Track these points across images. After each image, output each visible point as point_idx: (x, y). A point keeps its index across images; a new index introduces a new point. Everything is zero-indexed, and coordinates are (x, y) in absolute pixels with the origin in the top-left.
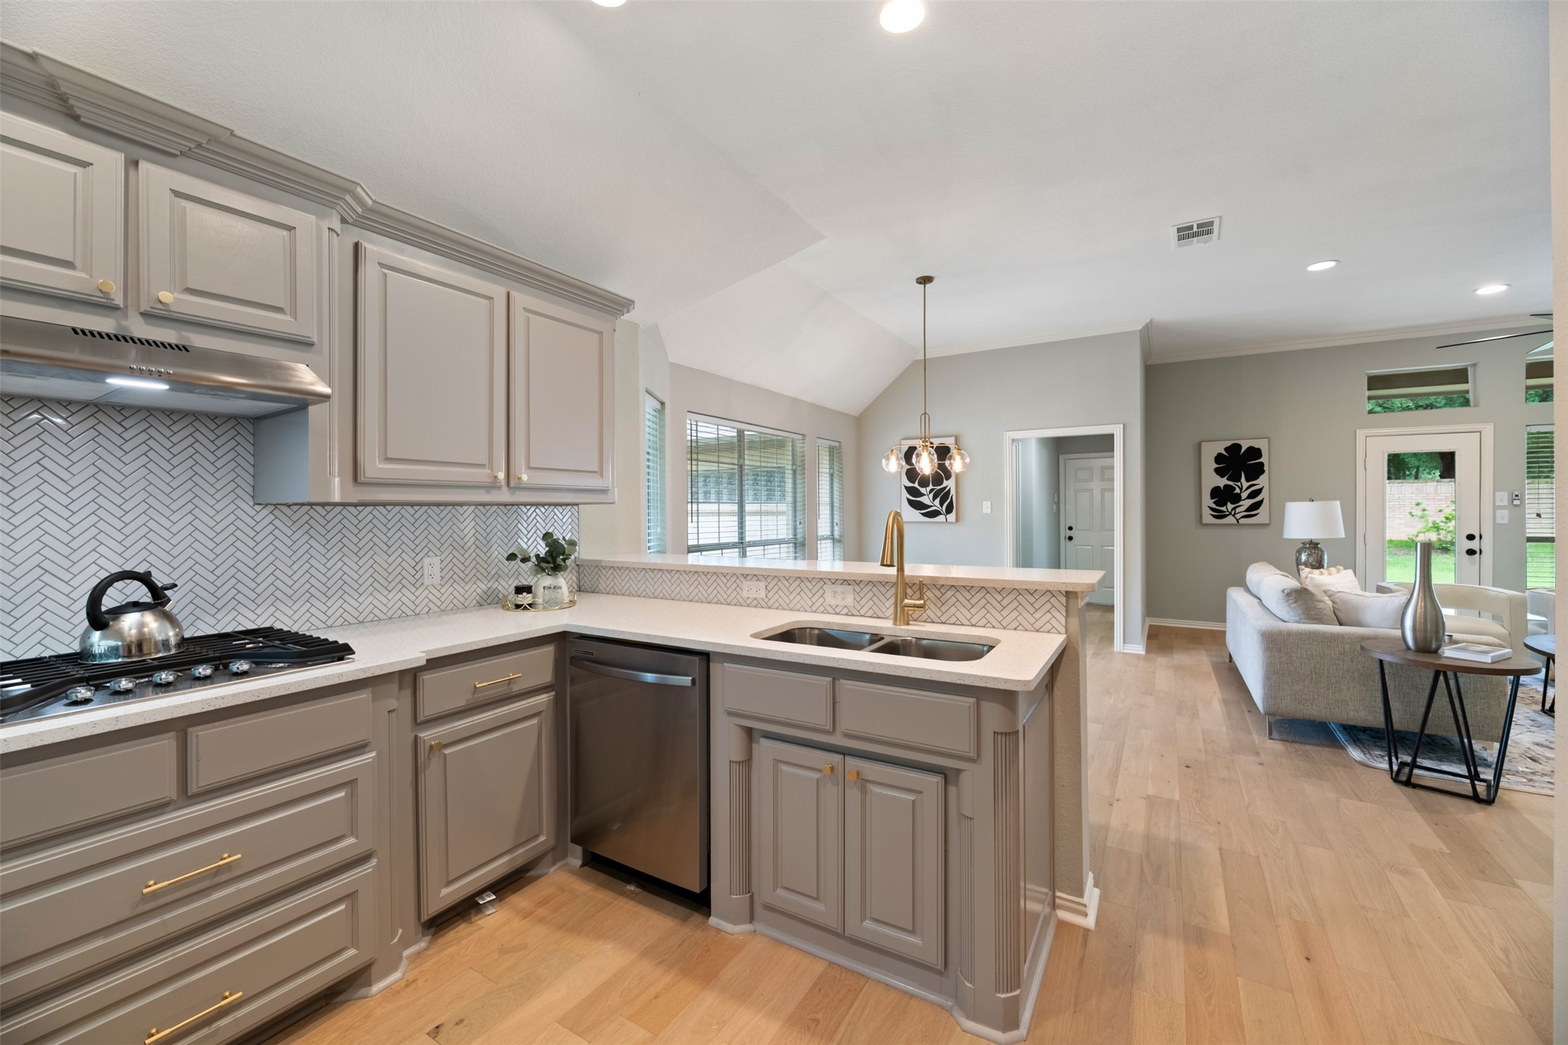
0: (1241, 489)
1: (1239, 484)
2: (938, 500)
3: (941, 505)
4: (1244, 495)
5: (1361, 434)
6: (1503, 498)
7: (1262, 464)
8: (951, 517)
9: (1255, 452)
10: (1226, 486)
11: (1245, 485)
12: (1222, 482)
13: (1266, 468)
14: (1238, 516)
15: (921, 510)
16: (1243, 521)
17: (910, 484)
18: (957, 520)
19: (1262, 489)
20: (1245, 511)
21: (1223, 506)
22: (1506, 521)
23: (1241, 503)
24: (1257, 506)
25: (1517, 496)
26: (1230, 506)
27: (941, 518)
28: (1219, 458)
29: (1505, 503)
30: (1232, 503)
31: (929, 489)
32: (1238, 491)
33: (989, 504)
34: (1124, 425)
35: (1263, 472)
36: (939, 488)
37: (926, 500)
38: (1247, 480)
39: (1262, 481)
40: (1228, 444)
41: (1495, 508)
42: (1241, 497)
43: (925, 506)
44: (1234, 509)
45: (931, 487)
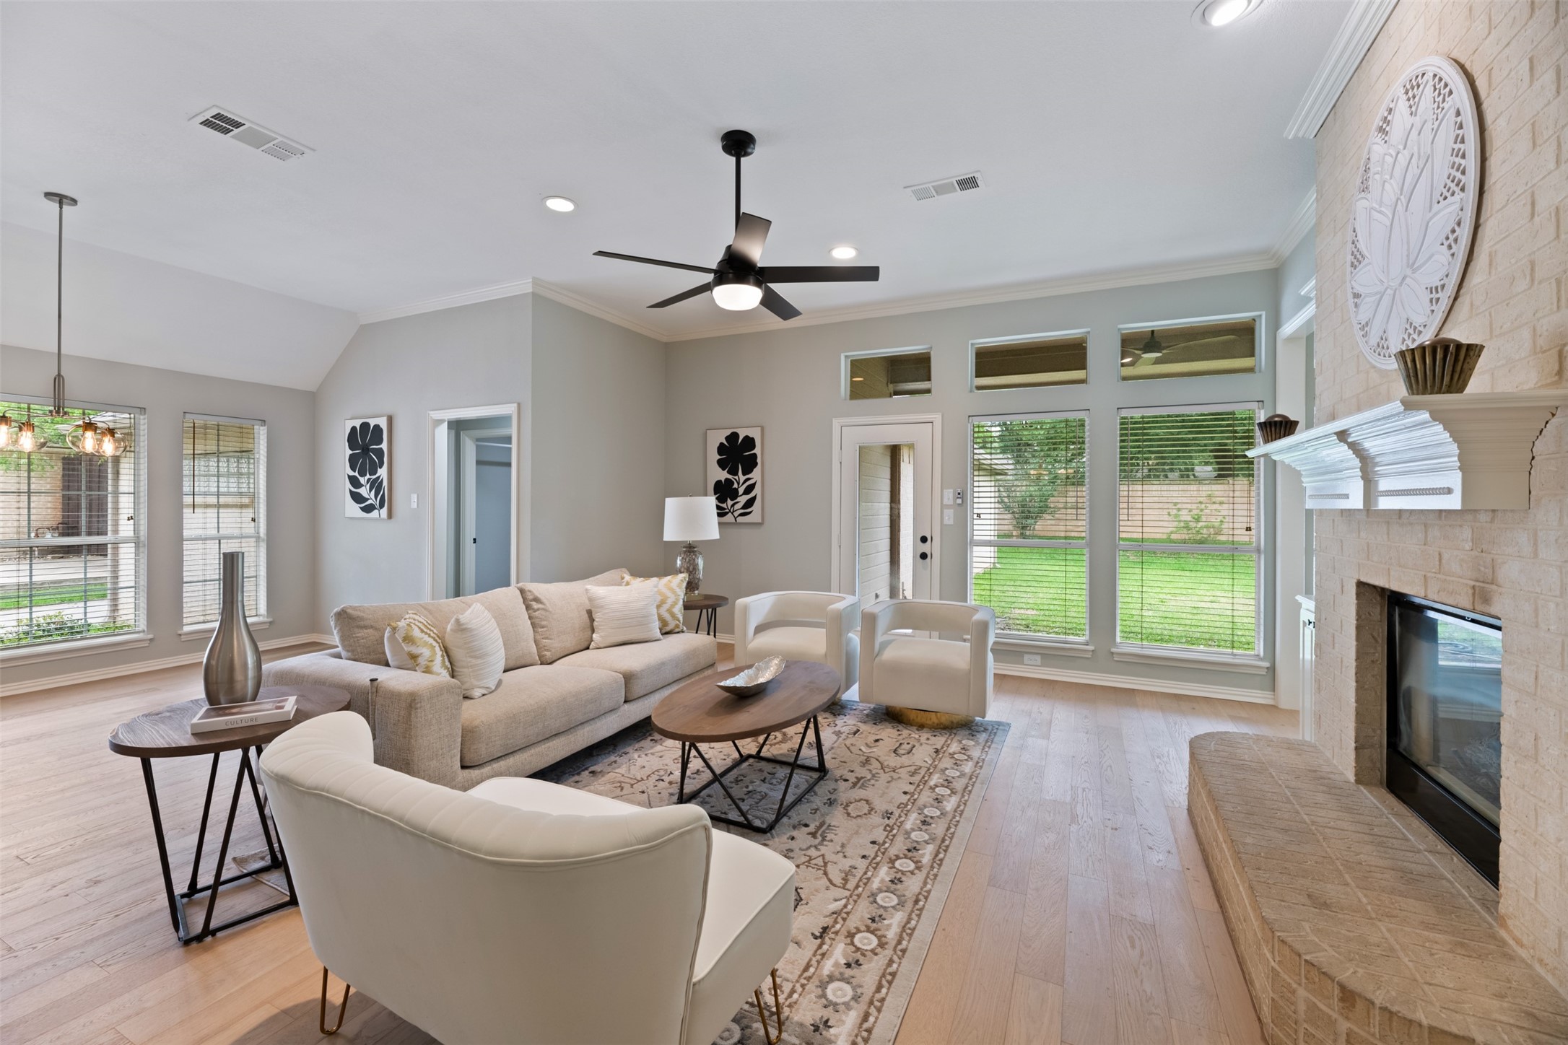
0: (738, 484)
1: (736, 477)
2: (373, 491)
3: (376, 498)
4: (741, 490)
5: (836, 423)
6: (949, 495)
7: (755, 455)
8: (384, 511)
9: (750, 442)
10: (727, 480)
11: (742, 478)
12: (723, 475)
13: (759, 460)
14: (736, 514)
15: (360, 503)
16: (740, 519)
17: (352, 473)
18: (390, 515)
19: (755, 483)
20: (742, 508)
21: (723, 503)
22: (951, 522)
23: (738, 499)
24: (750, 503)
25: (959, 494)
26: (730, 502)
27: (375, 514)
28: (721, 449)
29: (951, 502)
30: (732, 500)
31: (366, 478)
32: (735, 486)
33: (415, 496)
34: (519, 405)
35: (756, 464)
36: (374, 477)
37: (364, 491)
38: (744, 474)
39: (756, 475)
40: (728, 432)
41: (943, 507)
42: (738, 492)
43: (364, 500)
44: (733, 505)
45: (368, 476)
